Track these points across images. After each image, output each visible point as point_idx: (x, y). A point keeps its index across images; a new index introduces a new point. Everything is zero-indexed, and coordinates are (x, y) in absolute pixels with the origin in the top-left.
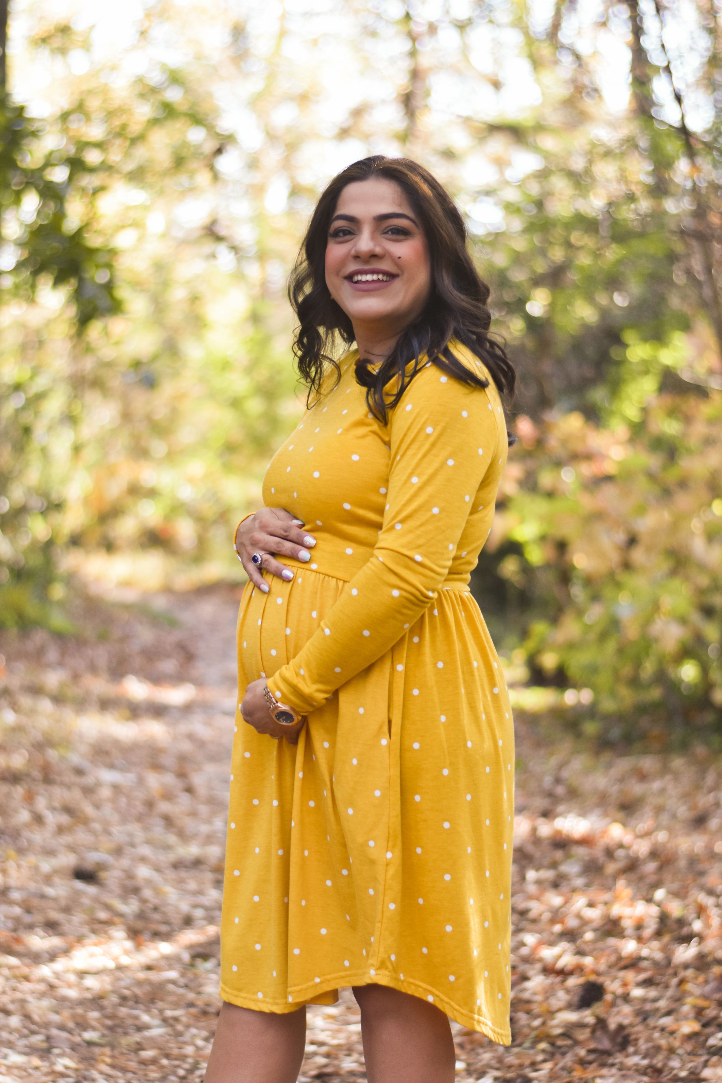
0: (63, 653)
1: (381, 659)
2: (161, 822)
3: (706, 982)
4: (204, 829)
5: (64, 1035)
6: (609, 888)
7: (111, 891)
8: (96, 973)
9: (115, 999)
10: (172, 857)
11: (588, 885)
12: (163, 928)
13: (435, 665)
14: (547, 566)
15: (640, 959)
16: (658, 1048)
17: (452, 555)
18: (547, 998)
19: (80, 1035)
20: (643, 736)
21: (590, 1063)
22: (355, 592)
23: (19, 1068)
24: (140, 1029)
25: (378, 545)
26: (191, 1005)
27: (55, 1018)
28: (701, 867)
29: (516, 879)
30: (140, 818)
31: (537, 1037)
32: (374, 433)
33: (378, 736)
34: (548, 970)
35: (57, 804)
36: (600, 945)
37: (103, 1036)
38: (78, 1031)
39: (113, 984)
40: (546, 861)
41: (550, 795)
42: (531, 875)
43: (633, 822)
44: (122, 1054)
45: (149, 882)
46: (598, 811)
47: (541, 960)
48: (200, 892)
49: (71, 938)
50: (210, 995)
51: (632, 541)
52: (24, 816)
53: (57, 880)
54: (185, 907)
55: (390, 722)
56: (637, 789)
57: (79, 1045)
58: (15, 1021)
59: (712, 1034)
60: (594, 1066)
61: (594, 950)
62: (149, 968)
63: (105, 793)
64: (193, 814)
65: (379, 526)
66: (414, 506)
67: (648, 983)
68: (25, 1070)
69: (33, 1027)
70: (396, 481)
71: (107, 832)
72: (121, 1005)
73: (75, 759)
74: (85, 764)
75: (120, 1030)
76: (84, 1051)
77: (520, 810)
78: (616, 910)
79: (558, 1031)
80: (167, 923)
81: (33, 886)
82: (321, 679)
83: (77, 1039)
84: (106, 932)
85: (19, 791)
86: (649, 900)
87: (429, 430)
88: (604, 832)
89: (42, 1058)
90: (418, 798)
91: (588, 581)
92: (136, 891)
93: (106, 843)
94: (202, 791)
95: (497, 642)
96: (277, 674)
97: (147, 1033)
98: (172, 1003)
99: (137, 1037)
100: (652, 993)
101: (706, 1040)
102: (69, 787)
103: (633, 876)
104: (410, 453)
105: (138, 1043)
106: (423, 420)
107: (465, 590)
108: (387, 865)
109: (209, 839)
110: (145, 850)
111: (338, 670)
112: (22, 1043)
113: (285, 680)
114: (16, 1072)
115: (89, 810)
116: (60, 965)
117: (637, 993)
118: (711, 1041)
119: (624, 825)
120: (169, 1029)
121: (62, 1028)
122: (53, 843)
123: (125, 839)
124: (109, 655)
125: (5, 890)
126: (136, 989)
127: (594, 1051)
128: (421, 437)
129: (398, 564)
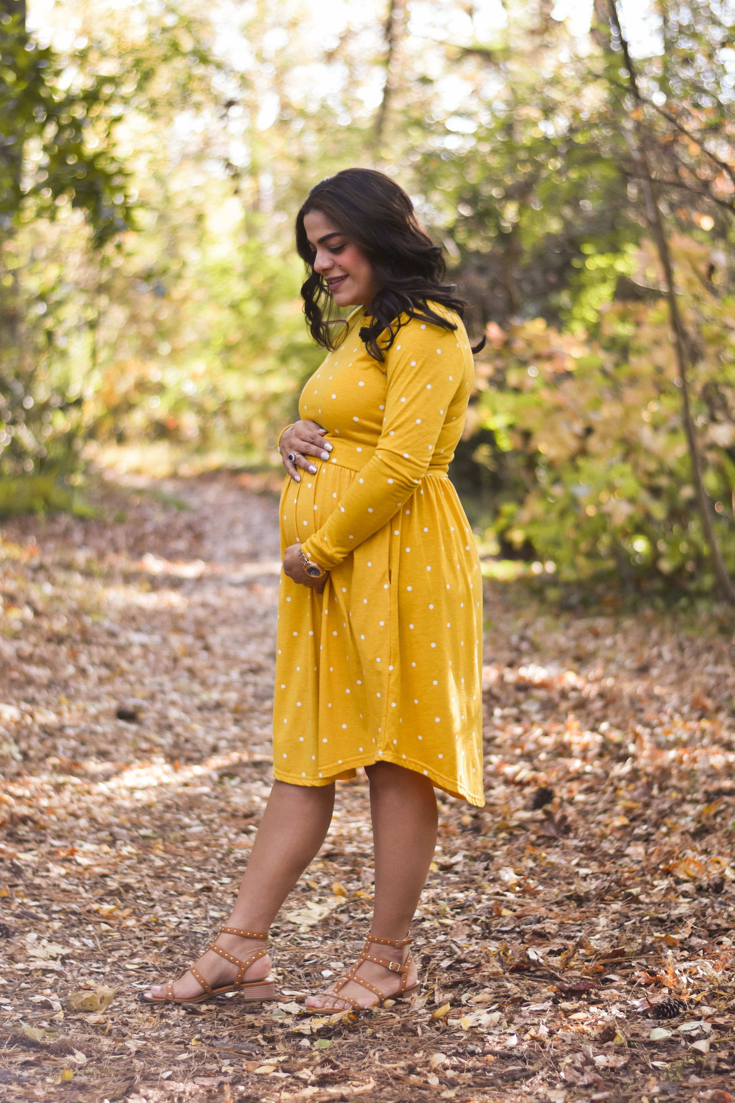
0: (87, 533)
1: (383, 528)
2: (186, 674)
3: (635, 789)
4: (223, 679)
5: (124, 832)
6: (560, 721)
7: (148, 728)
8: (143, 789)
9: (160, 807)
10: (197, 702)
11: (545, 719)
12: (196, 755)
13: (422, 530)
14: (515, 453)
15: (585, 773)
16: (592, 835)
17: (432, 453)
18: (507, 803)
19: (136, 832)
20: (599, 601)
21: (539, 845)
22: (361, 481)
23: (93, 853)
24: (183, 827)
25: (379, 447)
26: (222, 810)
27: (115, 820)
28: (639, 705)
29: (486, 715)
30: (167, 671)
31: (498, 829)
32: (375, 365)
33: (381, 582)
34: (508, 782)
35: (97, 660)
36: (552, 763)
37: (155, 832)
38: (134, 829)
39: (158, 796)
40: (511, 701)
41: (517, 650)
42: (498, 712)
43: (584, 672)
44: (172, 843)
45: (180, 721)
46: (556, 663)
47: (504, 774)
48: (222, 728)
49: (121, 763)
50: (236, 803)
51: (589, 431)
52: (70, 670)
53: (102, 720)
54: (211, 740)
55: (390, 572)
56: (590, 645)
57: (137, 838)
58: (83, 822)
59: (639, 826)
60: (543, 847)
61: (547, 767)
62: (186, 785)
63: (136, 651)
64: (213, 667)
65: (378, 433)
66: (402, 418)
67: (589, 790)
68: (98, 854)
69: (99, 826)
70: (391, 400)
71: (142, 683)
72: (165, 811)
73: (106, 624)
74: (116, 628)
75: (167, 828)
76: (141, 842)
77: (489, 662)
78: (567, 737)
79: (515, 823)
80: (199, 751)
81: (83, 725)
82: (339, 543)
83: (135, 834)
84: (149, 759)
85: (64, 649)
86: (594, 730)
87: (413, 364)
88: (561, 678)
89: (109, 846)
90: (412, 626)
91: (551, 465)
92: (170, 727)
93: (141, 692)
94: (218, 650)
95: (473, 521)
96: (308, 541)
97: (189, 830)
98: (207, 809)
99: (181, 833)
100: (593, 798)
101: (633, 830)
102: (105, 646)
103: (583, 712)
104: (400, 380)
105: (183, 837)
106: (408, 356)
107: (444, 477)
108: (389, 675)
109: (227, 687)
110: (175, 696)
111: (351, 537)
112: (91, 837)
113: (314, 545)
114: (91, 855)
115: (124, 665)
116: (113, 783)
117: (580, 798)
118: (637, 831)
119: (578, 673)
120: (207, 828)
121: (121, 826)
122: (96, 692)
123: (156, 688)
124: (127, 535)
125: (62, 729)
126: (177, 800)
127: (543, 837)
128: (408, 369)
129: (391, 460)
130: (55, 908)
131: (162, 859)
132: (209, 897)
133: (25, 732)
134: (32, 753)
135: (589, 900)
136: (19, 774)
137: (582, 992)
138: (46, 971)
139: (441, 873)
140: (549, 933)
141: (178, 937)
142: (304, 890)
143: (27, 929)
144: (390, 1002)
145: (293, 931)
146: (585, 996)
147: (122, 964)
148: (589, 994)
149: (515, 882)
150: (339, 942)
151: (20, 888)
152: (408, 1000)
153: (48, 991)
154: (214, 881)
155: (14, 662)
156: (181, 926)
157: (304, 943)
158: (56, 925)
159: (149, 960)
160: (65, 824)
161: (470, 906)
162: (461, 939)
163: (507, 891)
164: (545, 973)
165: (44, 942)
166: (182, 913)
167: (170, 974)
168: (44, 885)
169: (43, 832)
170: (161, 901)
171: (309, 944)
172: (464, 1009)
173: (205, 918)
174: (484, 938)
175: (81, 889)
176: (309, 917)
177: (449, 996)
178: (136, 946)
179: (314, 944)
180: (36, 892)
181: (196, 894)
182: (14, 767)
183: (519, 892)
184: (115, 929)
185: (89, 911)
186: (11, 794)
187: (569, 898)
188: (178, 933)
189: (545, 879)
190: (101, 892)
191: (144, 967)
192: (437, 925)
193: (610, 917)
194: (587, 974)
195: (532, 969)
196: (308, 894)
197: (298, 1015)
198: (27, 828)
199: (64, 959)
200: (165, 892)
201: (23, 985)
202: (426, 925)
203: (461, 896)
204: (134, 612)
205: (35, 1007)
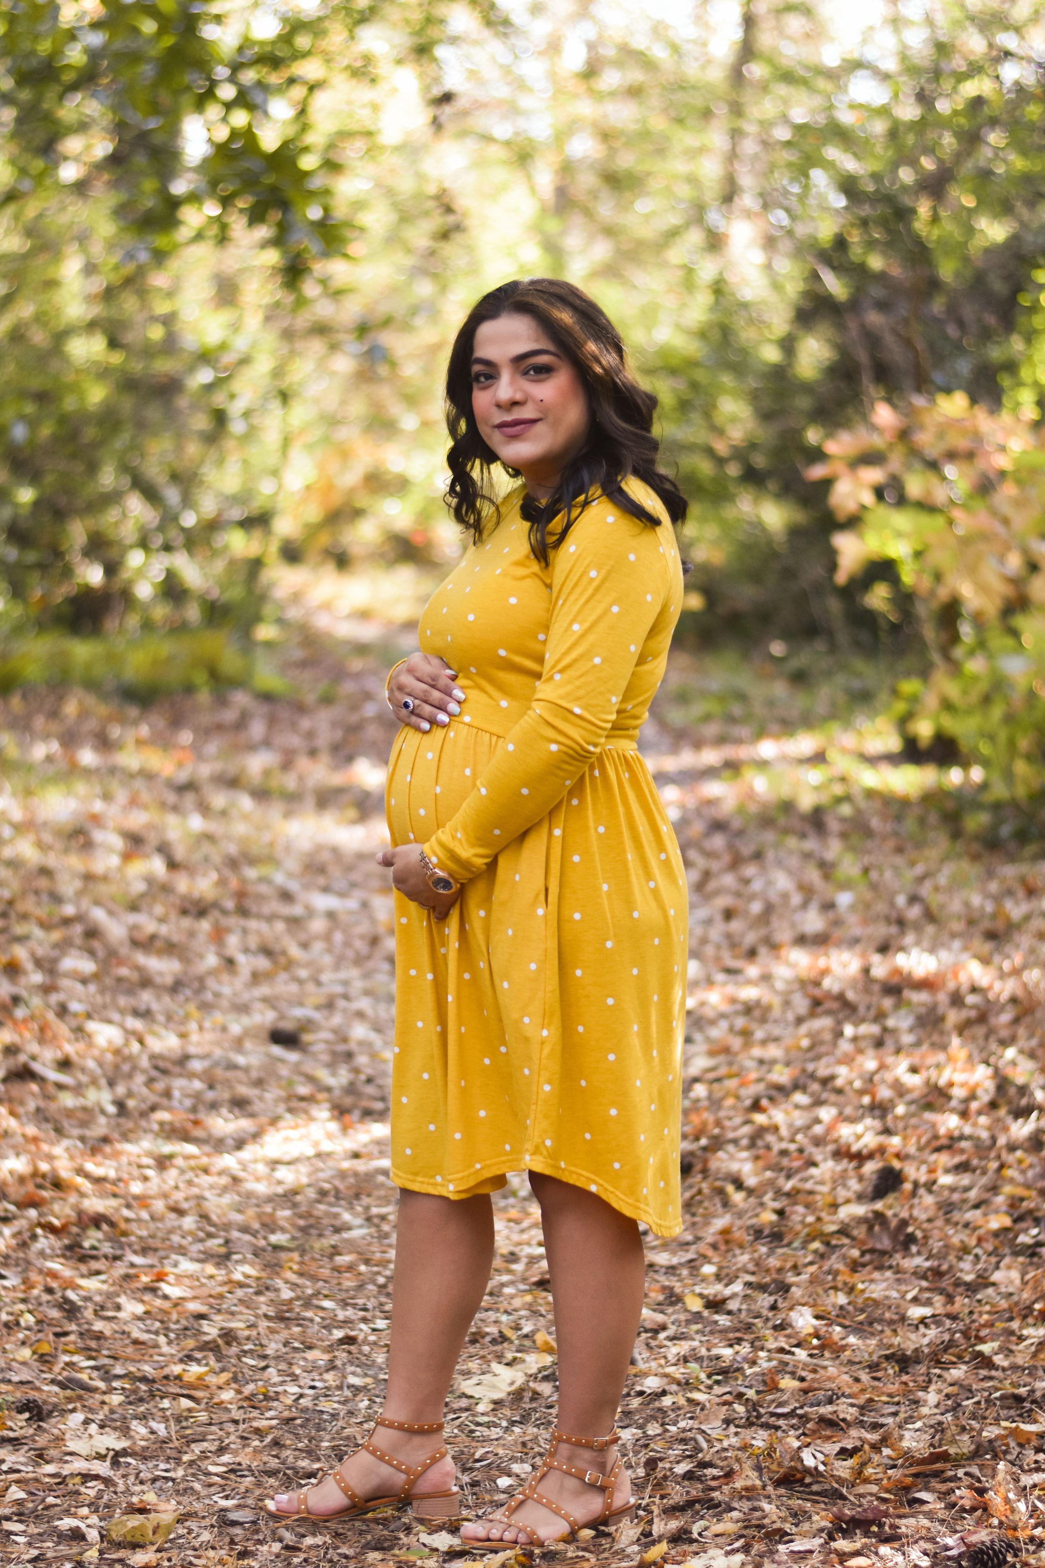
0: (272, 721)
1: (539, 823)
2: (384, 966)
3: (1030, 1167)
5: (247, 1237)
6: (939, 1047)
7: (316, 1059)
8: (289, 1163)
9: (312, 1194)
11: (919, 1043)
12: (378, 1106)
13: (596, 829)
15: (961, 1138)
16: (948, 1249)
17: (615, 709)
18: (834, 1188)
19: (265, 1238)
21: (864, 1265)
22: (511, 747)
23: (190, 1277)
24: (338, 1229)
25: (537, 696)
27: (238, 1218)
30: (359, 961)
31: (808, 1235)
32: (535, 574)
33: (534, 905)
34: (842, 1154)
35: (253, 944)
36: (913, 1121)
37: (294, 1238)
38: (263, 1233)
39: (309, 1175)
40: (872, 1012)
41: (900, 920)
42: (849, 1030)
43: (997, 959)
44: (314, 1259)
45: (366, 1045)
47: (835, 1140)
49: (263, 1120)
52: (211, 960)
53: (248, 1045)
55: (547, 890)
57: (263, 1249)
58: (189, 1222)
59: (1026, 1231)
60: (868, 1268)
61: (905, 1128)
62: (356, 1155)
63: (318, 925)
65: (538, 675)
66: (574, 655)
67: (962, 1168)
68: (198, 1280)
69: (212, 1230)
70: (557, 629)
71: (317, 982)
72: (319, 1202)
73: (279, 878)
74: (294, 885)
75: (314, 1232)
76: (269, 1256)
78: (946, 1075)
79: (835, 1228)
80: (382, 1098)
81: (218, 1053)
82: (480, 840)
83: (262, 1243)
84: (306, 1112)
85: (205, 925)
87: (593, 574)
88: (957, 971)
89: (218, 1265)
90: (579, 973)
92: (348, 1057)
93: (315, 995)
96: (433, 839)
97: (346, 1235)
98: (379, 1198)
99: (334, 1239)
100: (965, 1180)
101: (1016, 1237)
102: (271, 918)
104: (572, 598)
105: (333, 1247)
106: (586, 562)
107: (630, 748)
108: (543, 1043)
110: (364, 1004)
111: (497, 832)
112: (196, 1248)
113: (442, 845)
114: (186, 1281)
115: (295, 951)
116: (247, 1153)
117: (946, 1180)
118: (1023, 1239)
119: (985, 961)
120: (373, 1230)
121: (245, 1229)
122: (246, 996)
123: (339, 989)
124: (334, 725)
125: (184, 1059)
126: (337, 1183)
127: (872, 1251)
128: (584, 581)
129: (556, 716)
130: (119, 1370)
131: (294, 1286)
132: (350, 1352)
133: (126, 1068)
134: (131, 1103)
135: (918, 1362)
136: (106, 1140)
137: (872, 1522)
138: (87, 1477)
139: (706, 1313)
140: (844, 1420)
141: (294, 1419)
142: (494, 1342)
143: (70, 1407)
144: (587, 1533)
145: (467, 1409)
146: (875, 1529)
147: (203, 1464)
148: (881, 1525)
149: (811, 1331)
150: (532, 1430)
151: (72, 1338)
152: (612, 1529)
153: (85, 1511)
154: (363, 1326)
155: (124, 951)
156: (301, 1401)
157: (480, 1431)
158: (116, 1399)
159: (244, 1458)
160: (160, 1225)
161: (738, 1370)
162: (714, 1428)
163: (798, 1345)
164: (827, 1487)
165: (93, 1428)
166: (306, 1381)
167: (272, 1481)
168: (108, 1333)
169: (123, 1239)
170: (277, 1358)
171: (486, 1432)
172: (694, 1547)
173: (340, 1388)
174: (750, 1424)
175: (162, 1340)
176: (494, 1387)
177: (674, 1525)
178: (228, 1434)
179: (495, 1433)
180: (93, 1344)
181: (330, 1349)
182: (101, 1127)
183: (814, 1348)
184: (203, 1406)
185: (166, 1377)
186: (87, 1176)
187: (887, 1358)
188: (294, 1413)
189: (861, 1323)
190: (191, 1343)
191: (234, 1470)
192: (682, 1401)
193: (945, 1391)
194: (888, 1491)
195: (808, 1480)
196: (498, 1348)
197: (447, 1553)
198: (100, 1235)
199: (116, 1458)
200: (286, 1344)
201: (50, 1500)
202: (667, 1401)
203: (727, 1353)
204: (326, 856)
205: (62, 1537)
